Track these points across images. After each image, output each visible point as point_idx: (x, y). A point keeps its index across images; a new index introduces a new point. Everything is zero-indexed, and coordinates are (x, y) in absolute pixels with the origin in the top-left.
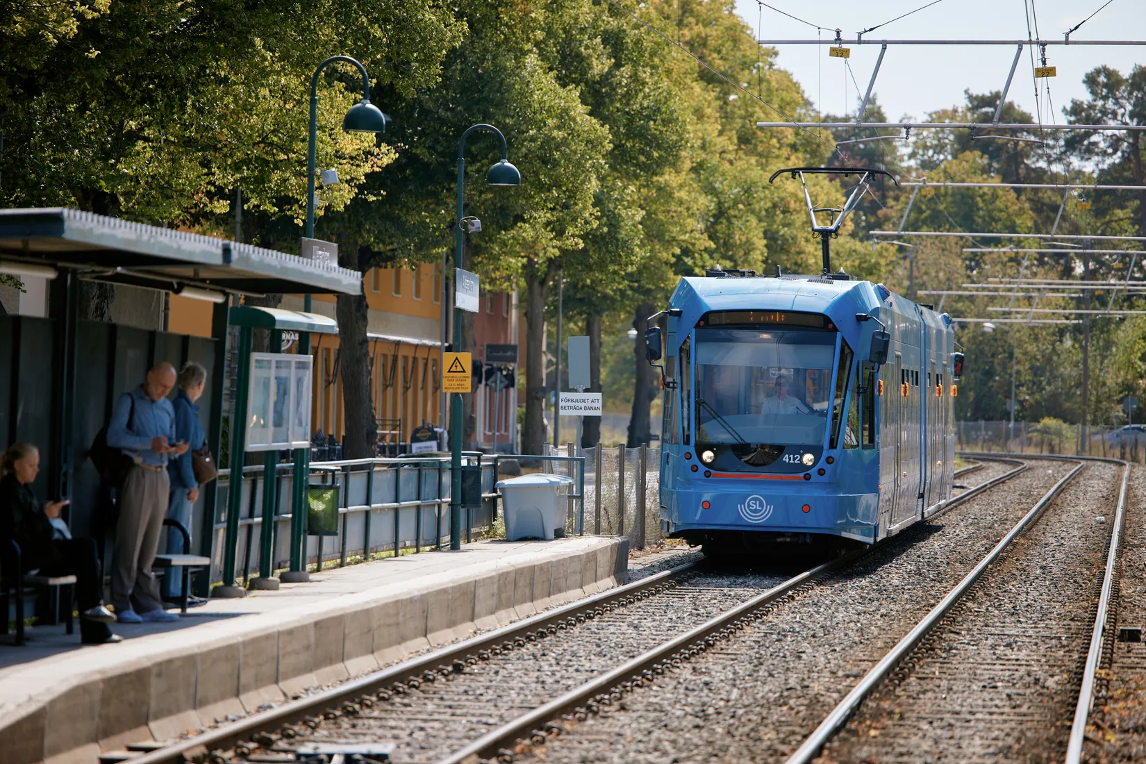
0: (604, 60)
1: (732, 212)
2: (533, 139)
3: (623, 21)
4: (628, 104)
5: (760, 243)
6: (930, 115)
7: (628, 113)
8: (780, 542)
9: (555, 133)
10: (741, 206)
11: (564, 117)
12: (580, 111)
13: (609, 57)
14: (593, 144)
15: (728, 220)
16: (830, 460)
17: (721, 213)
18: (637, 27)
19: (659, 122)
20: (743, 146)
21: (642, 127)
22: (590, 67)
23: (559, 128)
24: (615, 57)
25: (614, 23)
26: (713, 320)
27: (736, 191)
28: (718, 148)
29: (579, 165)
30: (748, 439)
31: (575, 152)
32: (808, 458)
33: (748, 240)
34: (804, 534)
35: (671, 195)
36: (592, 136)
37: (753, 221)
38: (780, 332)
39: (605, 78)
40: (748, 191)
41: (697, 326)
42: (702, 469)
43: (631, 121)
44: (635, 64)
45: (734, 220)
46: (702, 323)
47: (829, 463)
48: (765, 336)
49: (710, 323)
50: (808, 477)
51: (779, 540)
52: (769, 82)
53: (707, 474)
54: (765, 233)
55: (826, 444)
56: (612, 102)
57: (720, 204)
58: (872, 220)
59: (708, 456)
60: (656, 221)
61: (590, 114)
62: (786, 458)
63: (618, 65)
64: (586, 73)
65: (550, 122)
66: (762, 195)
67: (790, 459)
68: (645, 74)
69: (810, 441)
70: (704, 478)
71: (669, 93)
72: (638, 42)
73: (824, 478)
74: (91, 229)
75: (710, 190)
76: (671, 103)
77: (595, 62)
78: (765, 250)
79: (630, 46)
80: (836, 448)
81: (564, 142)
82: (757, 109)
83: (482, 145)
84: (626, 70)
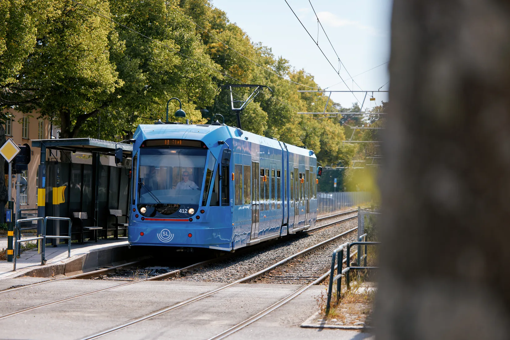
0: (269, 94)
1: (311, 135)
2: (246, 117)
3: (274, 84)
4: (275, 106)
5: (318, 144)
6: (374, 108)
7: (276, 109)
8: (178, 252)
9: (252, 115)
10: (313, 134)
11: (255, 111)
12: (259, 109)
13: (270, 94)
14: (263, 118)
15: (309, 137)
16: (202, 212)
17: (307, 136)
18: (278, 85)
19: (285, 111)
20: (315, 117)
21: (280, 113)
22: (265, 97)
23: (253, 114)
24: (272, 94)
25: (272, 85)
26: (148, 144)
27: (311, 129)
28: (306, 118)
29: (259, 124)
30: (162, 201)
31: (258, 120)
32: (191, 211)
33: (315, 143)
34: (190, 248)
35: (291, 131)
36: (263, 116)
37: (316, 138)
38: (179, 150)
39: (269, 100)
40: (314, 129)
41: (141, 147)
42: (140, 216)
43: (277, 111)
44: (277, 95)
45: (311, 138)
46: (143, 146)
47: (202, 213)
48: (174, 152)
49: (147, 146)
50: (191, 220)
51: (178, 250)
52: (322, 100)
53: (143, 219)
54: (320, 141)
55: (200, 204)
56: (271, 106)
57: (307, 133)
58: (357, 137)
59: (143, 210)
60: (288, 138)
61: (262, 110)
62: (180, 211)
63: (273, 96)
64: (263, 98)
65: (251, 112)
66: (318, 131)
67: (182, 211)
68: (280, 98)
69: (193, 202)
70: (141, 221)
71: (288, 103)
72: (278, 90)
73: (200, 220)
74: (97, 143)
75: (304, 130)
76: (288, 106)
77: (266, 95)
78: (320, 145)
79: (276, 91)
80: (205, 205)
81: (255, 117)
82: (319, 107)
83: (233, 118)
84: (275, 97)
